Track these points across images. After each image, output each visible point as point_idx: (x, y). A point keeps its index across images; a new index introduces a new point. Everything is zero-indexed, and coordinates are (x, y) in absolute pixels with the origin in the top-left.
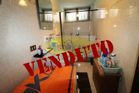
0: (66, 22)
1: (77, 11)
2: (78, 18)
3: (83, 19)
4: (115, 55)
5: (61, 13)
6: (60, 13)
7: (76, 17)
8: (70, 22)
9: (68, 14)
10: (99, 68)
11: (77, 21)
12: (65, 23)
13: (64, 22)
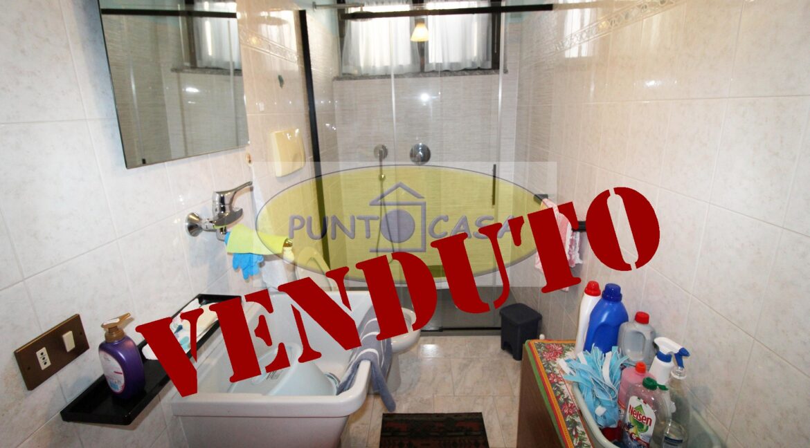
0: (344, 77)
1: (417, 8)
2: (421, 49)
3: (454, 57)
4: (682, 353)
5: (309, 17)
6: (302, 16)
7: (412, 43)
8: (374, 77)
9: (356, 26)
10: (566, 430)
11: (418, 68)
12: (338, 84)
13: (334, 72)
